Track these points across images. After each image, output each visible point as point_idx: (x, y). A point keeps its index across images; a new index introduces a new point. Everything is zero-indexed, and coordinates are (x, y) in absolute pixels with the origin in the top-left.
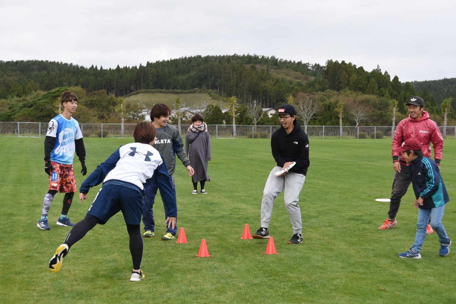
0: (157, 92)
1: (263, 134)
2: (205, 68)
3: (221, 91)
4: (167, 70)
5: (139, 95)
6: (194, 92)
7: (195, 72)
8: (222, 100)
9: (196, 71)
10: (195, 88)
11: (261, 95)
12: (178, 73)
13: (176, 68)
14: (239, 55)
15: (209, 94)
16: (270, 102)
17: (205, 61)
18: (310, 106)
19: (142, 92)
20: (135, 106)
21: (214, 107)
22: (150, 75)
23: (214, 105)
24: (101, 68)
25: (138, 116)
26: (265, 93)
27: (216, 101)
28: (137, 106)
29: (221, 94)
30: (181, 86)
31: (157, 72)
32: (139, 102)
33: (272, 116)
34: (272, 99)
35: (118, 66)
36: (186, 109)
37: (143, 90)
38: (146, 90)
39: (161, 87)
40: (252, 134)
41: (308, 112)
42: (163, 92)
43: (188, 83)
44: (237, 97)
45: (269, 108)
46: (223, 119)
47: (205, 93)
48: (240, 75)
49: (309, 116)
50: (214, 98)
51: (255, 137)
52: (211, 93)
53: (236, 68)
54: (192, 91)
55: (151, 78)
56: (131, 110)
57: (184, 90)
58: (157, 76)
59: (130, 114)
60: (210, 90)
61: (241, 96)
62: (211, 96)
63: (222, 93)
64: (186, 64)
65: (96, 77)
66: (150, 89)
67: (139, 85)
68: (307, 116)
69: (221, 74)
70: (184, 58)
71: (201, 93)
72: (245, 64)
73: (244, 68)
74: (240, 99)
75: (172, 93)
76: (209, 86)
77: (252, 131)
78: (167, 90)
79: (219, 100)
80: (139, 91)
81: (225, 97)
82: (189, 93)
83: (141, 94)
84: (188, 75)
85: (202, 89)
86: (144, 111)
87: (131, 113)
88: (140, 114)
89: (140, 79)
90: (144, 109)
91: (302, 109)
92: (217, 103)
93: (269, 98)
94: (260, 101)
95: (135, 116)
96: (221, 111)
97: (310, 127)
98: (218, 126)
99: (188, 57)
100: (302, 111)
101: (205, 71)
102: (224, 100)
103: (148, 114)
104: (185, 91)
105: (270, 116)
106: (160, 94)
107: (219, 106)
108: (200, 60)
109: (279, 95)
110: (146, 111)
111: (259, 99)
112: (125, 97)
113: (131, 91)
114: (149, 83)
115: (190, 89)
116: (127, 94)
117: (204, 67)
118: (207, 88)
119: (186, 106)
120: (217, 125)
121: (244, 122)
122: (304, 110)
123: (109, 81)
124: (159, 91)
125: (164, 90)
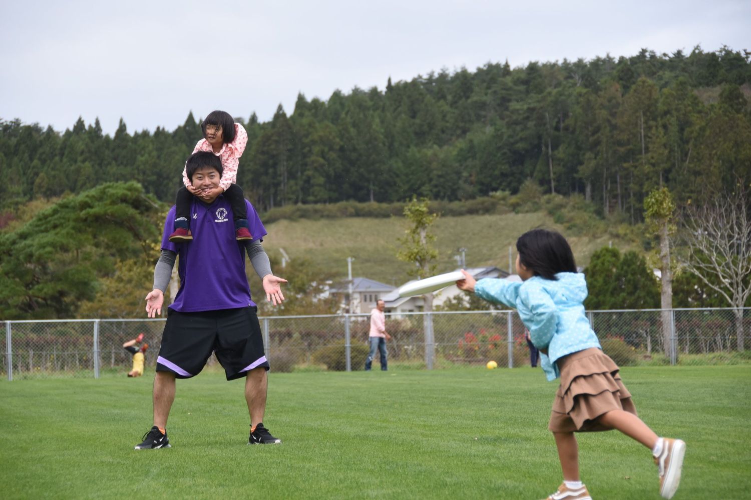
2: (531, 110)
3: (601, 200)
4: (376, 124)
6: (487, 210)
7: (489, 130)
9: (493, 124)
10: (495, 190)
12: (421, 136)
13: (414, 117)
14: (658, 54)
15: (551, 213)
17: (526, 82)
22: (316, 149)
24: (122, 128)
27: (585, 239)
29: (599, 213)
30: (436, 186)
31: (342, 137)
35: (191, 118)
37: (288, 208)
38: (300, 206)
39: (359, 193)
42: (369, 214)
43: (465, 174)
47: (536, 210)
48: (682, 130)
50: (573, 228)
52: (561, 206)
53: (659, 105)
54: (483, 203)
55: (321, 160)
57: (451, 200)
58: (342, 149)
60: (559, 199)
63: (606, 210)
64: (449, 97)
65: (100, 165)
66: (316, 202)
67: (272, 191)
69: (597, 130)
70: (436, 75)
71: (517, 213)
72: (695, 86)
73: (695, 101)
76: (549, 182)
78: (384, 205)
79: (594, 237)
80: (273, 211)
81: (622, 221)
82: (472, 212)
83: (283, 223)
84: (461, 144)
85: (519, 195)
89: (275, 165)
92: (592, 246)
99: (451, 72)
101: (531, 124)
102: (617, 236)
104: (455, 205)
106: (357, 222)
108: (508, 80)
114: (312, 181)
115: (473, 197)
117: (525, 107)
118: (541, 189)
123: (154, 178)
124: (352, 210)
125: (373, 204)
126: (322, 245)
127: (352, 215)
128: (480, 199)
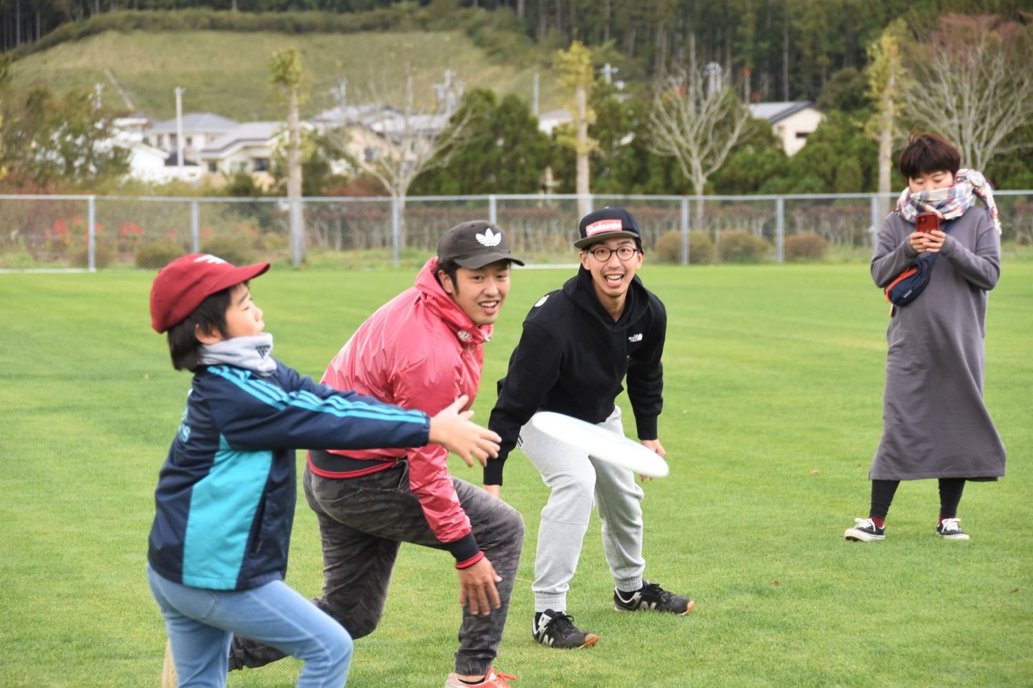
0: (195, 25)
1: (734, 242)
3: (537, 15)
5: (96, 42)
6: (385, 26)
8: (536, 67)
11: (749, 31)
15: (470, 33)
16: (794, 71)
18: (992, 83)
19: (113, 26)
20: (78, 101)
21: (499, 102)
23: (500, 90)
25: (90, 157)
26: (768, 24)
27: (510, 70)
28: (84, 98)
29: (532, 34)
32: (101, 78)
33: (801, 143)
34: (807, 52)
36: (353, 113)
37: (117, 14)
38: (136, 13)
40: (678, 243)
41: (983, 121)
42: (230, 27)
44: (619, 46)
45: (792, 99)
46: (541, 167)
47: (450, 26)
49: (987, 142)
50: (496, 53)
51: (697, 257)
52: (480, 24)
54: (382, 17)
56: (57, 124)
57: (341, 11)
59: (50, 146)
60: (479, 14)
61: (643, 41)
62: (480, 43)
66: (156, 8)
68: (979, 138)
71: (426, 31)
74: (635, 55)
75: (280, 28)
77: (679, 227)
78: (250, 16)
80: (96, 17)
82: (367, 28)
83: (111, 36)
86: (122, 129)
87: (55, 136)
88: (101, 146)
90: (125, 114)
91: (951, 103)
92: (517, 79)
93: (792, 47)
94: (742, 64)
95: (76, 156)
96: (533, 125)
97: (1014, 197)
98: (499, 203)
100: (949, 113)
102: (550, 66)
103: (146, 141)
104: (346, 18)
105: (793, 146)
106: (211, 37)
107: (522, 97)
109: (842, 29)
110: (133, 127)
111: (735, 53)
112: (22, 54)
113: (55, 19)
115: (369, 7)
116: (34, 38)
119: (352, 100)
120: (493, 198)
121: (656, 179)
122: (960, 107)
124: (205, 21)
125: (235, 14)
126: (163, 66)
127: (204, 28)
128: (379, 11)
